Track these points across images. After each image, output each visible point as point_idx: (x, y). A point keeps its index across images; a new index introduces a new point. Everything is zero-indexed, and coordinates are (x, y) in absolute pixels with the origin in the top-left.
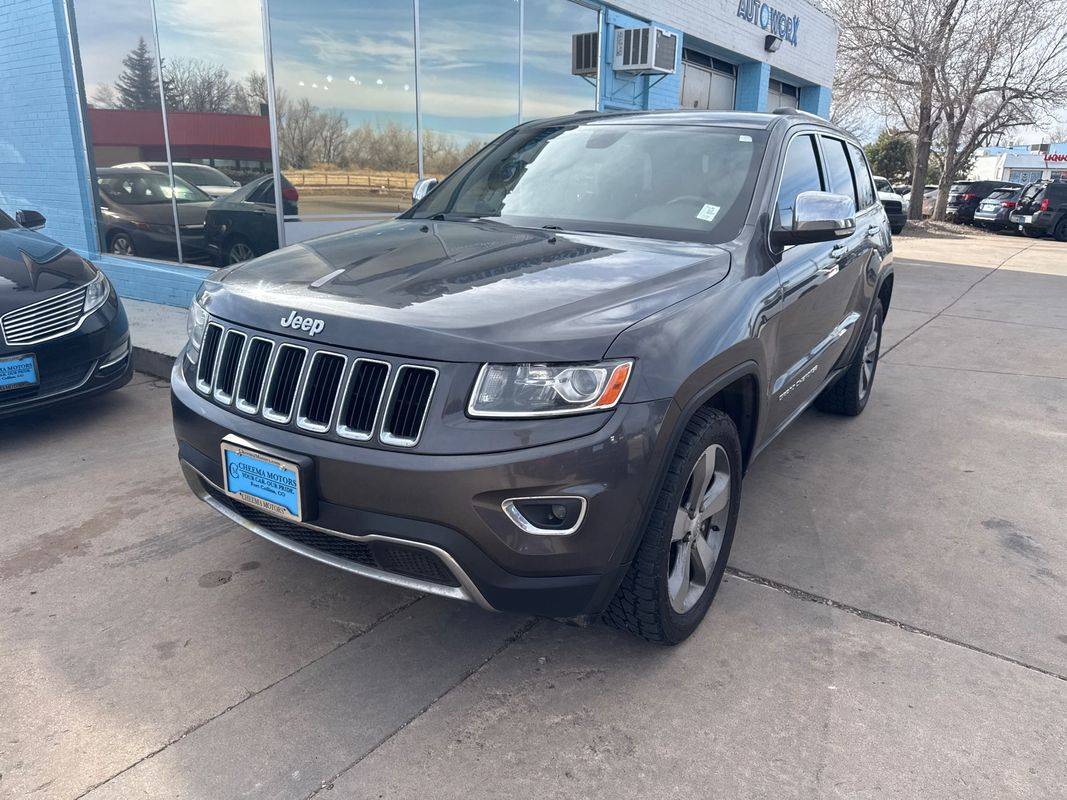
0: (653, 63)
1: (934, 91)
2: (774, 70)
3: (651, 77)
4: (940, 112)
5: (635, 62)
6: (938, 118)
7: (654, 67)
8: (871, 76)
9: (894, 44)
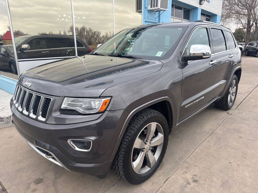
0: (160, 7)
1: (251, 17)
2: (202, 10)
3: (161, 11)
4: (253, 23)
5: (154, 7)
6: (253, 24)
7: (160, 8)
8: (233, 13)
9: (240, 4)
